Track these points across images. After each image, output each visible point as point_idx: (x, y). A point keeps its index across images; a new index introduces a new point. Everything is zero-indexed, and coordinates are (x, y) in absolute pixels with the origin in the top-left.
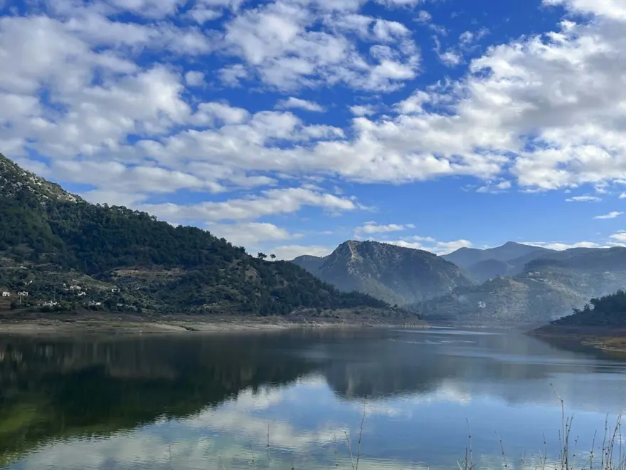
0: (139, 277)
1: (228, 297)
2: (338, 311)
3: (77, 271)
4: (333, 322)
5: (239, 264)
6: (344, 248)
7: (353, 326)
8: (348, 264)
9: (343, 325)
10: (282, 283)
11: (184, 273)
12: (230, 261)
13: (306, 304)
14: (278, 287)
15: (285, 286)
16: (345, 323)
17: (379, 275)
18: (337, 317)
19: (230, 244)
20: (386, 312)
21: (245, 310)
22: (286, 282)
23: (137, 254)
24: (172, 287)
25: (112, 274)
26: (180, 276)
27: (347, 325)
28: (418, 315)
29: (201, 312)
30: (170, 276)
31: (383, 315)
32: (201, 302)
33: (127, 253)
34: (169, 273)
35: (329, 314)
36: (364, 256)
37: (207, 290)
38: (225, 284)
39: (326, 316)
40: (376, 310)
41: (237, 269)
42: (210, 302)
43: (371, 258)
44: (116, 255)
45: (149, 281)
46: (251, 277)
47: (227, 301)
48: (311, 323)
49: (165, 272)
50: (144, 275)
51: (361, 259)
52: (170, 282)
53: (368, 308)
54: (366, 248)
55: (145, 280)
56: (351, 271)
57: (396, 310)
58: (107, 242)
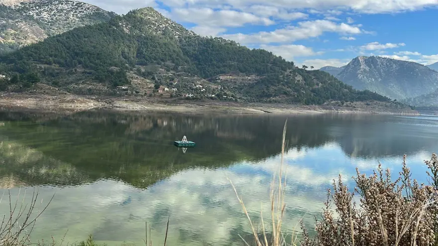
0: (233, 81)
1: (285, 93)
2: (355, 103)
3: (198, 76)
4: (351, 110)
5: (290, 72)
6: (356, 61)
7: (365, 112)
8: (359, 72)
9: (359, 112)
10: (318, 84)
11: (258, 78)
12: (286, 71)
13: (333, 98)
14: (315, 87)
15: (320, 86)
16: (360, 111)
17: (380, 80)
18: (354, 107)
19: (284, 60)
20: (388, 104)
21: (295, 101)
22: (320, 84)
23: (230, 66)
24: (251, 86)
25: (217, 78)
26: (256, 80)
27: (361, 112)
28: (411, 107)
29: (270, 102)
30: (250, 80)
31: (386, 106)
32: (269, 96)
33: (224, 66)
34: (249, 78)
35: (349, 105)
36: (370, 67)
37: (272, 89)
38: (283, 85)
39: (347, 106)
40: (381, 103)
41: (290, 75)
42: (275, 96)
43: (375, 68)
44: (218, 67)
45: (238, 83)
46: (299, 81)
47: (284, 95)
48: (337, 110)
49: (247, 77)
50: (234, 79)
51: (367, 69)
52: (249, 83)
53: (375, 102)
54: (371, 61)
55: (235, 82)
56: (360, 76)
57: (396, 103)
58: (213, 59)
